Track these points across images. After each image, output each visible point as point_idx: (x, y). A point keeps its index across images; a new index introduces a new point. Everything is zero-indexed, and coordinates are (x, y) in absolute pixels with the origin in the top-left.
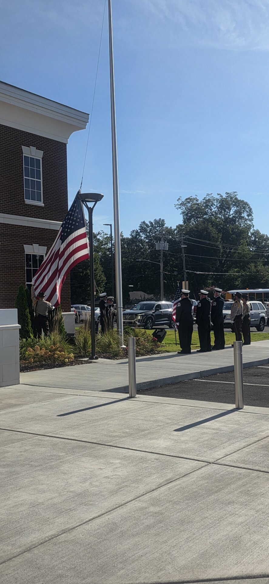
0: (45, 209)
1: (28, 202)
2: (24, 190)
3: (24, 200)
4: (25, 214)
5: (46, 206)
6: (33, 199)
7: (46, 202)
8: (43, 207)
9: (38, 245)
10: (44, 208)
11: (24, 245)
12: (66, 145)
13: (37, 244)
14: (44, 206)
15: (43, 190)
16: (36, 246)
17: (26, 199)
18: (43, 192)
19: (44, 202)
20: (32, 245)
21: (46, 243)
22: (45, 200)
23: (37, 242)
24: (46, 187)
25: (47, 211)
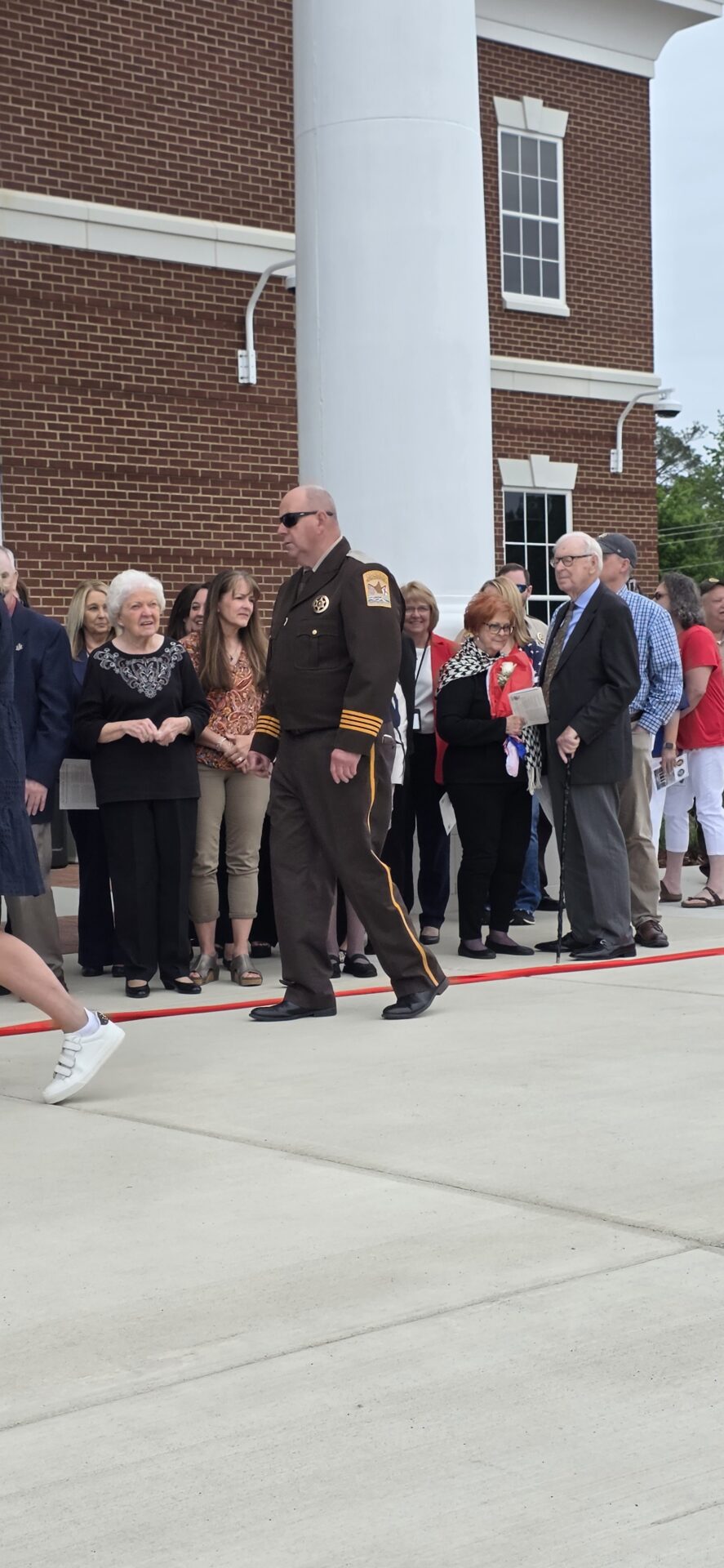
0: (573, 325)
1: (512, 300)
2: (499, 258)
3: (500, 296)
4: (503, 347)
5: (576, 313)
6: (532, 290)
7: (576, 300)
8: (564, 318)
9: (547, 457)
10: (567, 324)
11: (501, 460)
12: (648, 85)
13: (545, 453)
14: (569, 315)
15: (567, 256)
16: (540, 461)
17: (505, 290)
18: (567, 263)
19: (568, 300)
20: (526, 458)
21: (576, 449)
22: (573, 294)
23: (545, 447)
24: (578, 246)
25: (579, 332)
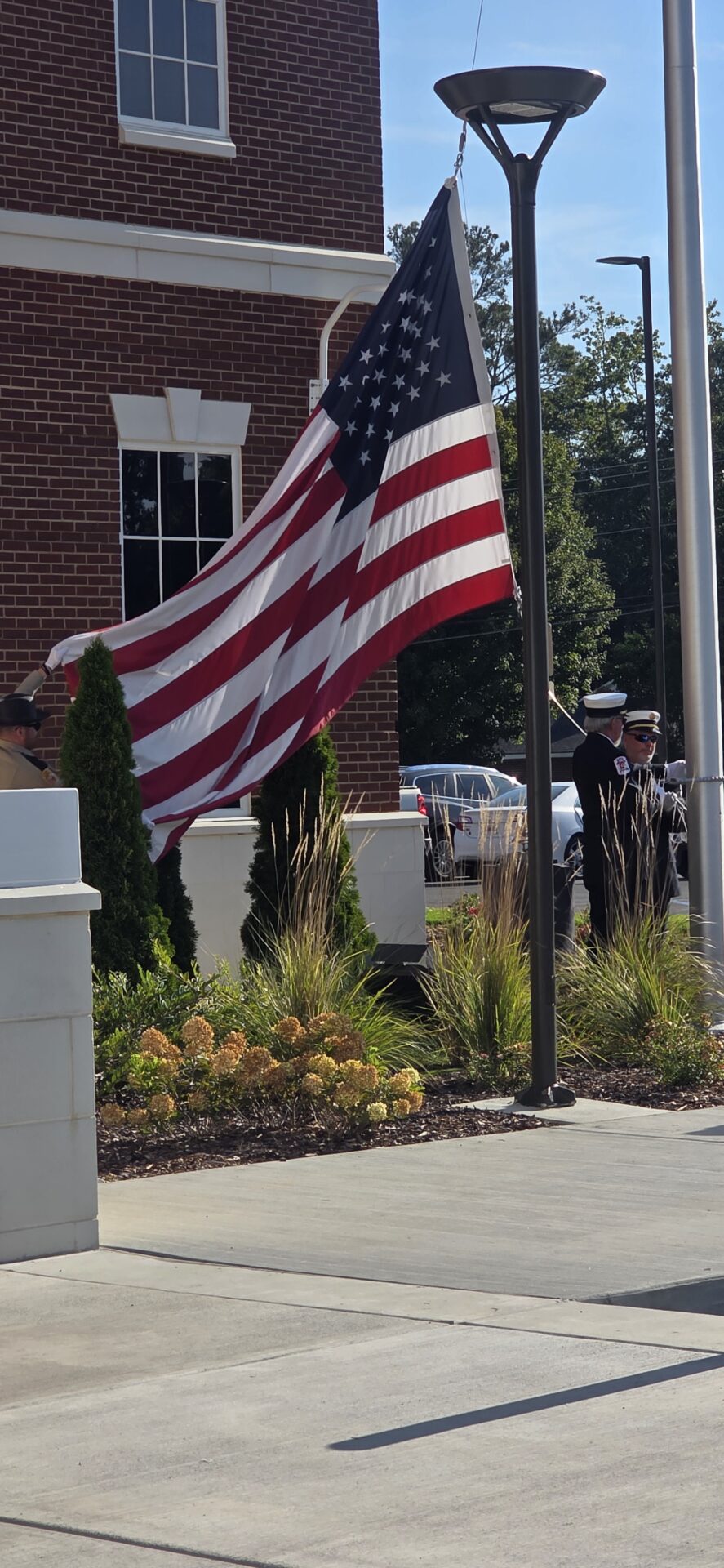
0: (242, 171)
1: (136, 130)
2: (113, 58)
3: (114, 121)
4: (119, 207)
5: (246, 151)
6: (170, 113)
7: (247, 131)
8: (228, 160)
9: (199, 392)
10: (232, 170)
11: (115, 398)
13: (194, 386)
14: (234, 156)
15: (230, 57)
16: (185, 399)
17: (122, 114)
18: (231, 68)
19: (233, 129)
20: (160, 393)
21: (248, 378)
22: (243, 120)
23: (194, 374)
24: (250, 41)
25: (253, 183)
